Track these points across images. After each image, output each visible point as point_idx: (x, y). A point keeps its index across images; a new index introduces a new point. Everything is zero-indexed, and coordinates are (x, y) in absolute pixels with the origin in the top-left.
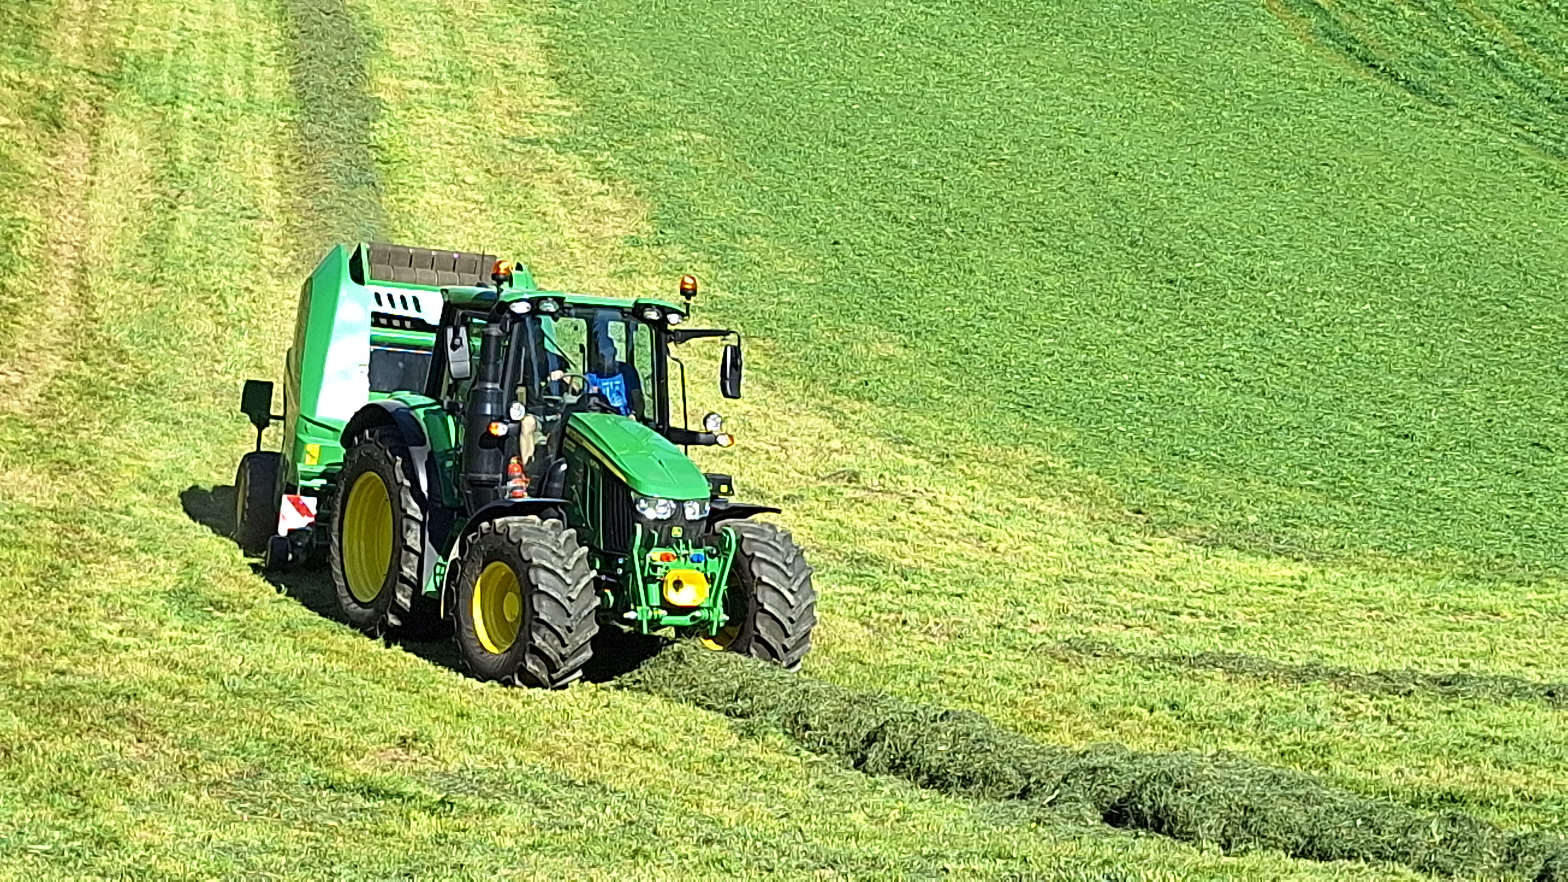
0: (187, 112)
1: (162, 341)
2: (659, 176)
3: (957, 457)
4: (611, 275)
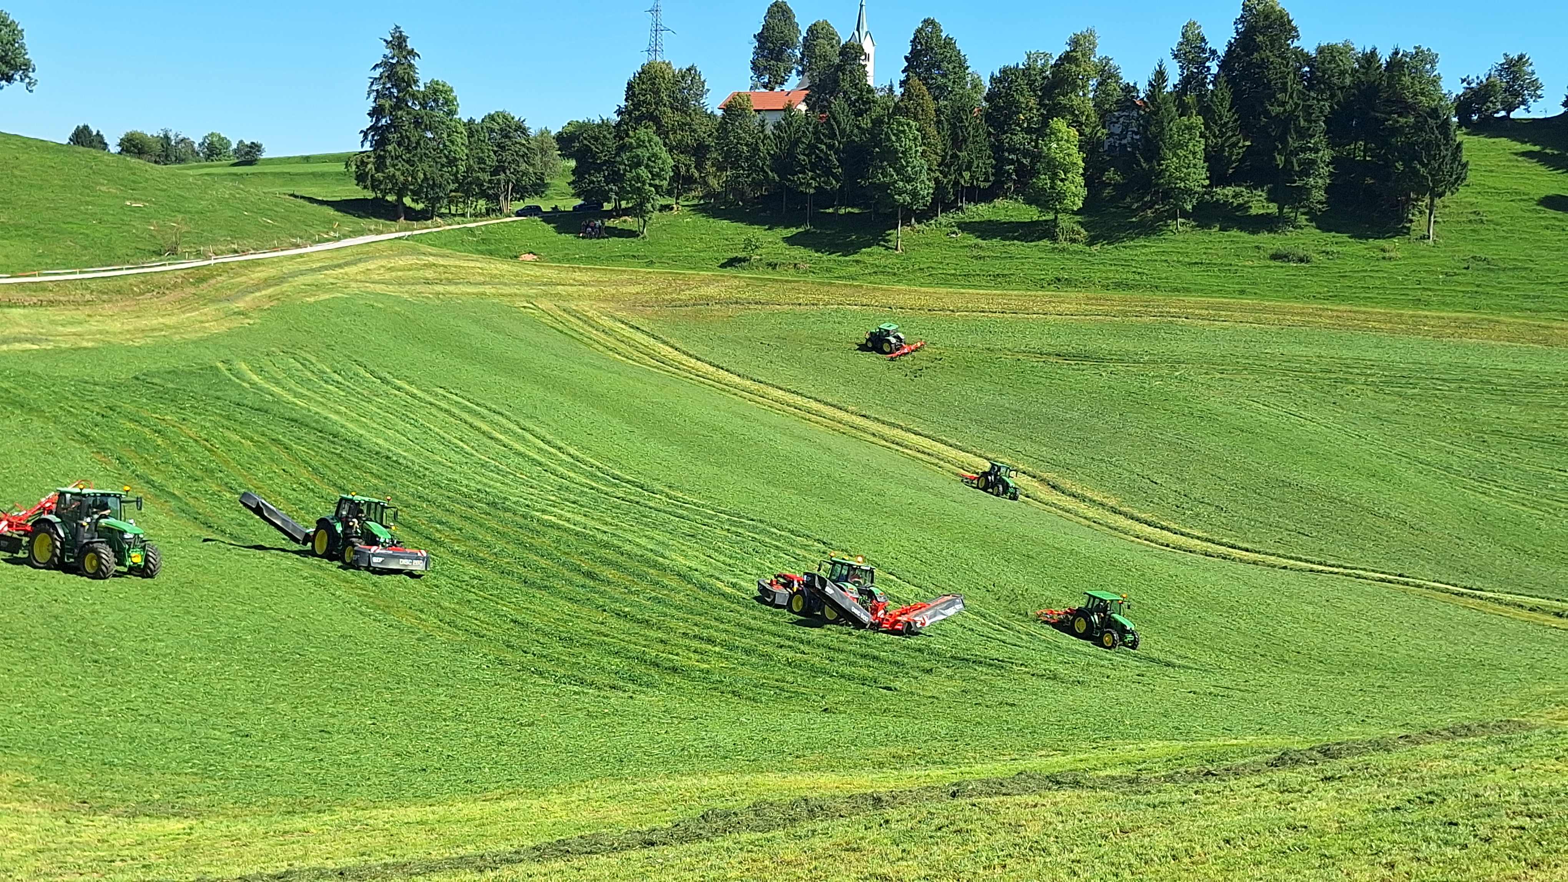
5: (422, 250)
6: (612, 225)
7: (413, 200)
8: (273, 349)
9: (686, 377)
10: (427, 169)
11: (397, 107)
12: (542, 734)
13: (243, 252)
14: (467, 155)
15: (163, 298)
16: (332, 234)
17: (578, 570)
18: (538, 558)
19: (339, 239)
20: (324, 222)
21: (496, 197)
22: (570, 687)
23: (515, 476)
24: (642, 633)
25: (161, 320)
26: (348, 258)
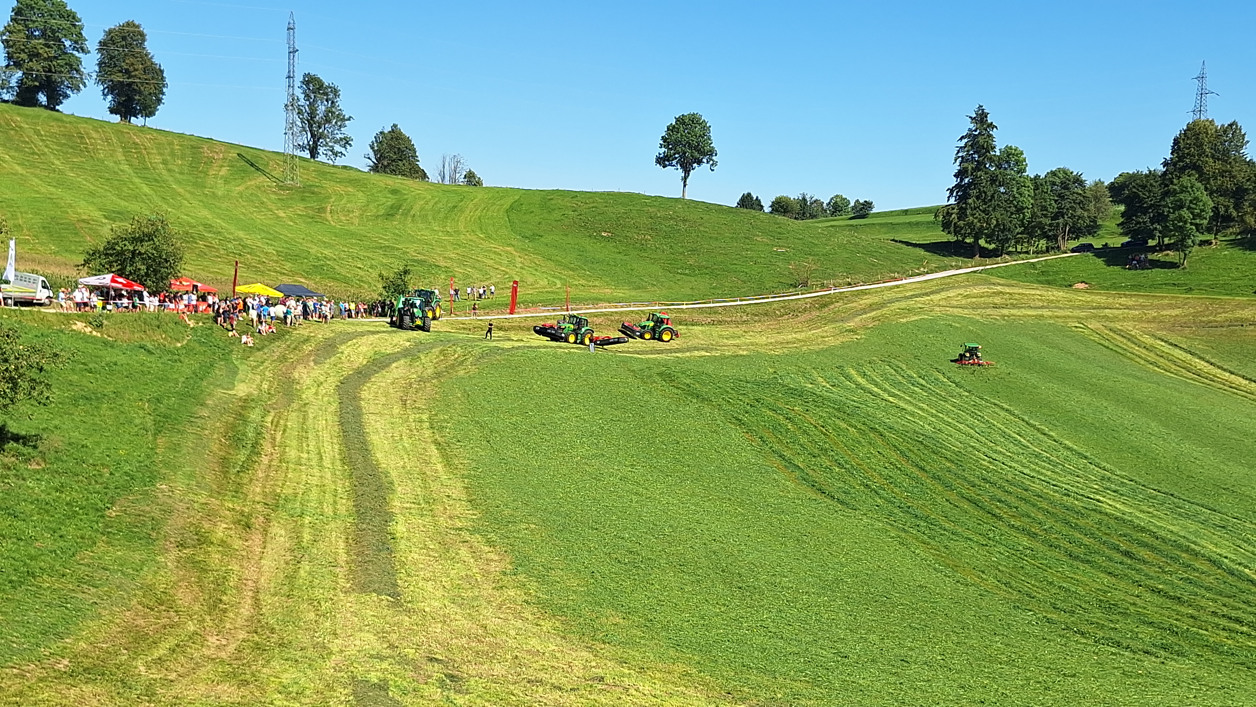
0: (308, 519)
1: (291, 623)
2: (516, 544)
3: (648, 669)
4: (493, 589)
5: (992, 281)
6: (1155, 258)
7: (986, 242)
8: (874, 358)
9: (1220, 389)
10: (999, 216)
11: (976, 169)
12: (1081, 685)
13: (855, 284)
14: (1032, 204)
15: (796, 319)
16: (922, 269)
17: (1117, 549)
18: (1082, 536)
19: (927, 273)
20: (916, 260)
21: (1055, 238)
22: (1109, 648)
23: (1064, 466)
24: (1174, 608)
25: (794, 336)
26: (934, 288)
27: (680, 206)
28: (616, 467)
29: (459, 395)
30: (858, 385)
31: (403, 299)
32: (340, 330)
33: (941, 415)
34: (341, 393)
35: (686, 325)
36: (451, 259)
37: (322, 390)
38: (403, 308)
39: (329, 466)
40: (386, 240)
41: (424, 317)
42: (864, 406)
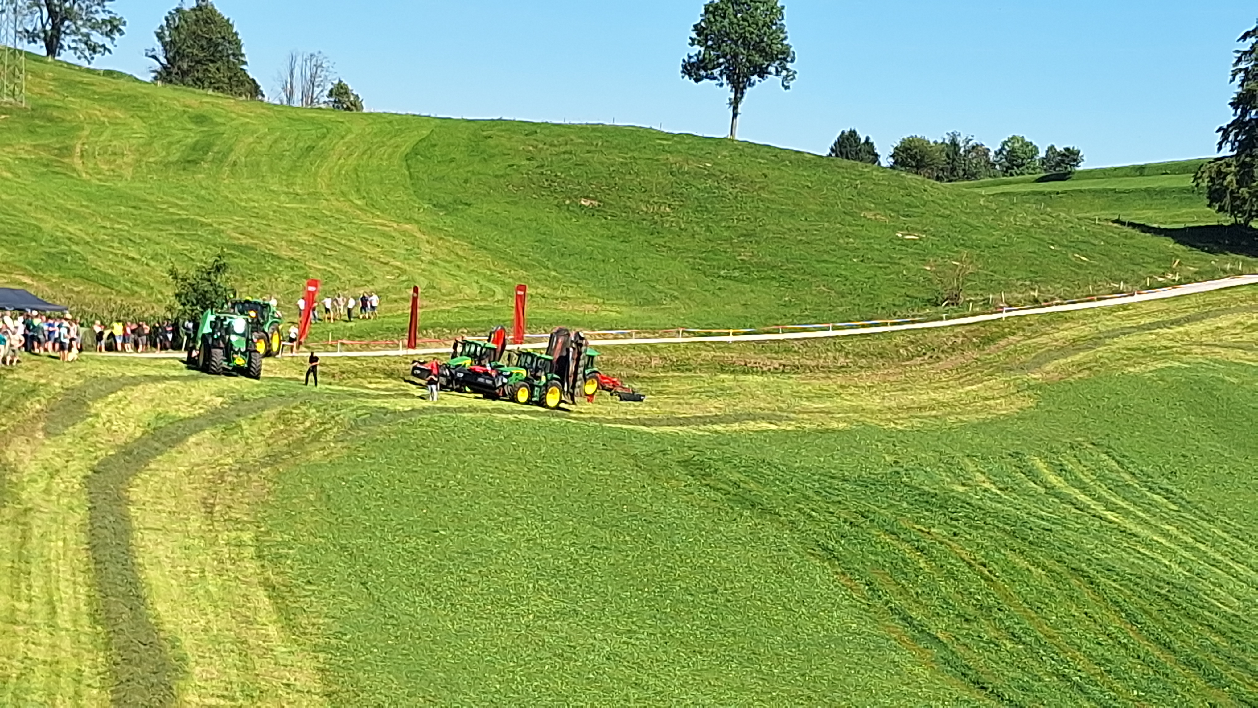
8: (1080, 439)
13: (1046, 301)
15: (937, 365)
16: (1170, 276)
19: (1180, 283)
20: (1159, 259)
25: (933, 395)
26: (1191, 312)
27: (725, 153)
28: (599, 636)
29: (311, 497)
30: (1050, 489)
31: (211, 318)
32: (93, 374)
33: (1202, 547)
34: (93, 490)
35: (733, 372)
36: (302, 244)
37: (58, 485)
38: (212, 334)
39: (69, 626)
40: (182, 208)
41: (250, 352)
42: (1060, 528)
